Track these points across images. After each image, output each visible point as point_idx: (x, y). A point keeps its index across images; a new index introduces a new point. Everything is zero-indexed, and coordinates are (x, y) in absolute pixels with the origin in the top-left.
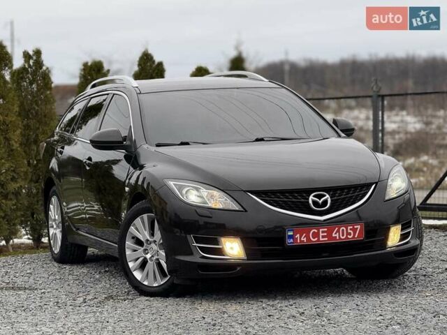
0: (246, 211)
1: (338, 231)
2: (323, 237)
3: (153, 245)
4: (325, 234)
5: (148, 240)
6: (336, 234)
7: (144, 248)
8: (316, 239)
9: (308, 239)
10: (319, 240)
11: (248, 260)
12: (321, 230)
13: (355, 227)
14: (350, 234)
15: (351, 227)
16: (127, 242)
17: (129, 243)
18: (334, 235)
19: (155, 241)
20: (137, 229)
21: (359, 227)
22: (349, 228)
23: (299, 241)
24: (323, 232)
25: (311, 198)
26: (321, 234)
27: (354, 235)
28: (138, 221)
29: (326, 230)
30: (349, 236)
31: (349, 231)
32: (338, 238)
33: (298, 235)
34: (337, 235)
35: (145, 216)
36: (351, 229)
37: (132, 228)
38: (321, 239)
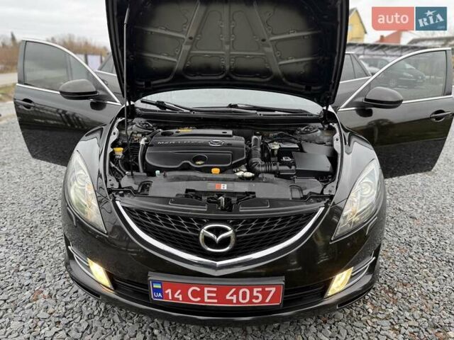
0: (107, 233)
1: (236, 293)
2: (209, 298)
4: (214, 295)
6: (232, 295)
8: (199, 299)
9: (185, 297)
10: (202, 301)
12: (206, 289)
13: (267, 289)
14: (257, 298)
15: (260, 289)
18: (228, 297)
21: (273, 290)
22: (255, 290)
23: (170, 298)
24: (209, 292)
25: (204, 231)
26: (206, 295)
27: (264, 298)
29: (215, 289)
30: (254, 301)
31: (255, 294)
32: (235, 301)
33: (169, 291)
34: (234, 298)
36: (257, 292)
38: (206, 300)
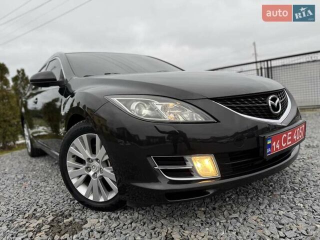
0: (218, 121)
1: (296, 133)
2: (289, 141)
3: (95, 163)
4: (290, 138)
5: (89, 159)
7: (86, 166)
9: (281, 145)
10: (286, 145)
11: (222, 178)
12: (288, 134)
14: (301, 134)
16: (68, 162)
17: (70, 162)
18: (294, 137)
19: (97, 160)
20: (76, 148)
21: (304, 126)
23: (274, 149)
28: (77, 142)
29: (291, 133)
30: (300, 137)
32: (296, 140)
33: (274, 143)
35: (84, 136)
37: (72, 148)
38: (288, 144)
